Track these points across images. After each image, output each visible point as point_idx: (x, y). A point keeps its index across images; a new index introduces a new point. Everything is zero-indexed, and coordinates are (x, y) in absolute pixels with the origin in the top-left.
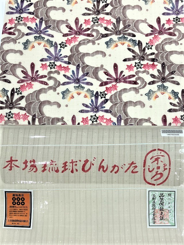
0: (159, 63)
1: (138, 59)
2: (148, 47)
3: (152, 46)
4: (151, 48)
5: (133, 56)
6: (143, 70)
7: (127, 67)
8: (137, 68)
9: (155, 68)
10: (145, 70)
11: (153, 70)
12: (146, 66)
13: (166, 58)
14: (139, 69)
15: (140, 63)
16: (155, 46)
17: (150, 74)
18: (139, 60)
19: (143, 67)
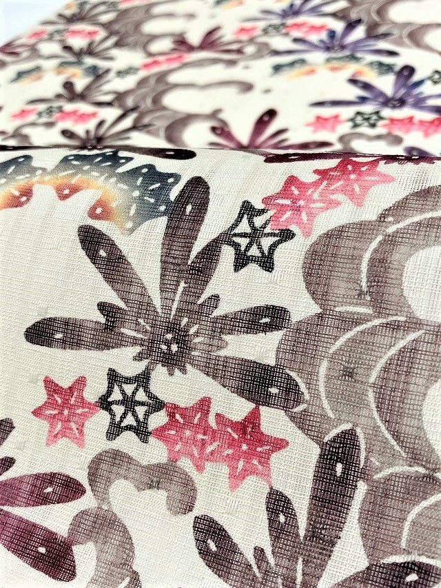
0: (301, 422)
1: (134, 342)
2: (243, 242)
3: (286, 235)
4: (267, 263)
5: (102, 307)
6: (154, 452)
7: (41, 397)
8: (115, 430)
9: (254, 472)
10: (173, 460)
11: (236, 478)
12: (188, 423)
13: (380, 390)
14: (127, 442)
15: (143, 380)
16: (314, 238)
17: (197, 512)
18: (139, 357)
19: (160, 433)
